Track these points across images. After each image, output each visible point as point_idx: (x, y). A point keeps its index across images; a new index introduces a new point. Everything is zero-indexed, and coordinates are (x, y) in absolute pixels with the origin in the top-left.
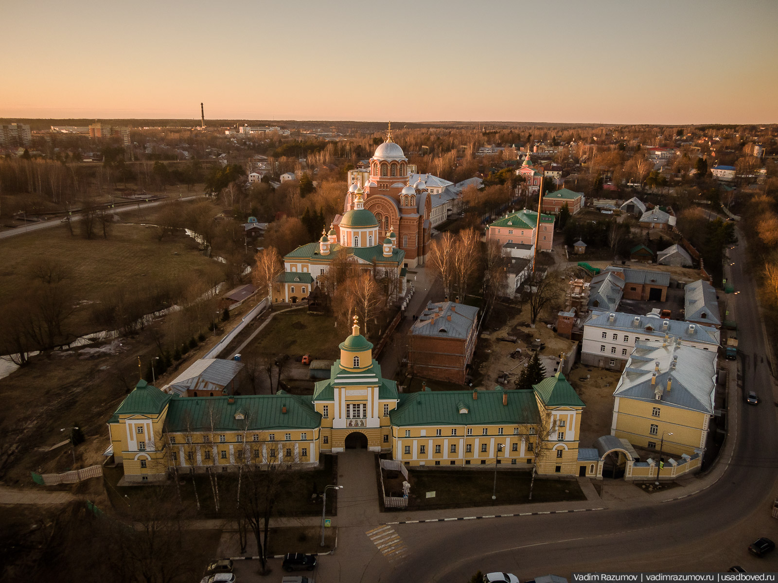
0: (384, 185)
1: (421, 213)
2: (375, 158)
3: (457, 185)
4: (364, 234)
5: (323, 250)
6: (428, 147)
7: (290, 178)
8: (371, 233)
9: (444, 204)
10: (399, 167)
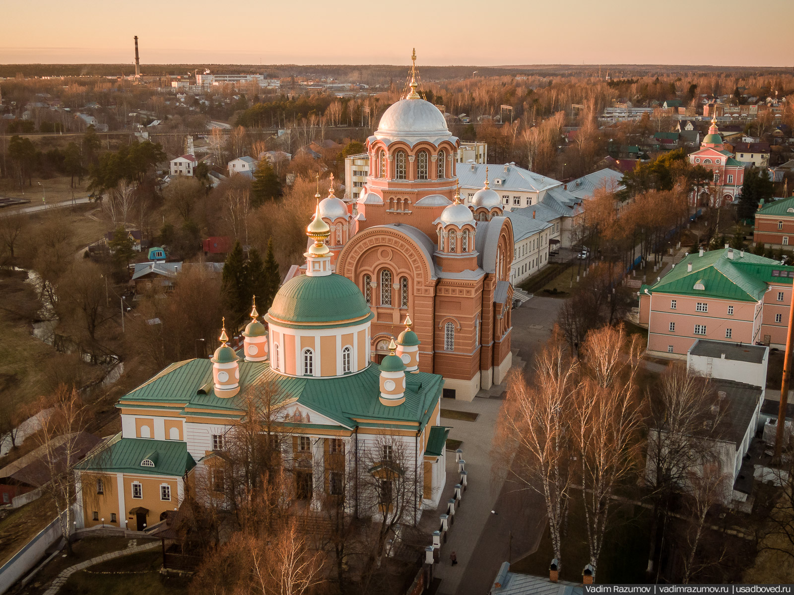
0: (399, 199)
1: (489, 266)
2: (378, 136)
3: (570, 185)
4: (328, 343)
5: (221, 383)
6: (511, 108)
7: (247, 168)
8: (347, 338)
9: (543, 230)
10: (435, 156)
